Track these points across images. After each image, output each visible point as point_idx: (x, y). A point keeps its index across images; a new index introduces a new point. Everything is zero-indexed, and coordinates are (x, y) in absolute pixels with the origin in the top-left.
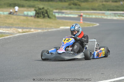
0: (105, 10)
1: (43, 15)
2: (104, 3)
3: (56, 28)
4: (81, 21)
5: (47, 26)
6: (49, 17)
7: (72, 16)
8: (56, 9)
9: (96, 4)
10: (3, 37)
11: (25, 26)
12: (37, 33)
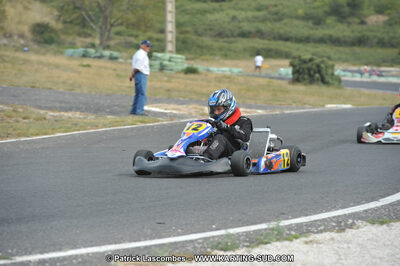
1: (311, 76)
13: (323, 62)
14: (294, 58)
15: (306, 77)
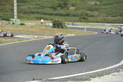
0: (105, 23)
2: (105, 18)
4: (85, 30)
7: (80, 27)
9: (99, 19)
10: (21, 42)
11: (42, 34)
12: (48, 39)
15: (57, 26)
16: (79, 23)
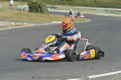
0: (96, 7)
1: (36, 9)
3: (48, 22)
5: (39, 20)
6: (41, 11)
7: (64, 11)
8: (49, 4)
9: (88, 1)
11: (18, 20)
12: (30, 26)
13: (41, 4)
14: (29, 2)
15: (34, 9)
16: (60, 6)
